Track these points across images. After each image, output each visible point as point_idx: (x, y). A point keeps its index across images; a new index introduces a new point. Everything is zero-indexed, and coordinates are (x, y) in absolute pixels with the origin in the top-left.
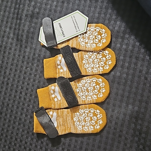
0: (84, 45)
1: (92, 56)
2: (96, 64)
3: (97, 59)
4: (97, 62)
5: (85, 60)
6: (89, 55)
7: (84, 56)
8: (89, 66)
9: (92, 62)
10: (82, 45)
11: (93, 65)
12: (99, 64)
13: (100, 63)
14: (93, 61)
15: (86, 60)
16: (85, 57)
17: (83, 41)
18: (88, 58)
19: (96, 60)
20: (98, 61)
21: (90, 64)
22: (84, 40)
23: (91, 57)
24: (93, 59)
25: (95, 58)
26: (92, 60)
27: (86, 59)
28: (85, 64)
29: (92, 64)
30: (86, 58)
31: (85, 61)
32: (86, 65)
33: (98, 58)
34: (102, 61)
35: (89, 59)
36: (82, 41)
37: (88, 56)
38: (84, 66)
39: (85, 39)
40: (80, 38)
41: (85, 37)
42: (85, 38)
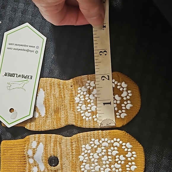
0: (90, 118)
1: (99, 148)
2: (104, 166)
3: (108, 155)
4: (108, 162)
5: (83, 154)
6: (93, 145)
7: (83, 146)
8: (92, 168)
9: (96, 160)
10: (87, 119)
11: (99, 167)
12: (110, 168)
13: (112, 166)
14: (100, 159)
15: (86, 155)
16: (83, 149)
17: (87, 110)
18: (89, 151)
19: (106, 157)
20: (110, 160)
21: (93, 165)
22: (88, 108)
23: (96, 149)
24: (100, 155)
25: (103, 153)
26: (98, 157)
27: (86, 153)
28: (84, 164)
29: (96, 164)
30: (86, 151)
31: (83, 156)
32: (85, 166)
33: (109, 153)
34: (117, 162)
35: (91, 154)
36: (85, 109)
37: (90, 148)
38: (82, 166)
39: (89, 105)
40: (79, 105)
41: (89, 100)
42: (90, 103)
